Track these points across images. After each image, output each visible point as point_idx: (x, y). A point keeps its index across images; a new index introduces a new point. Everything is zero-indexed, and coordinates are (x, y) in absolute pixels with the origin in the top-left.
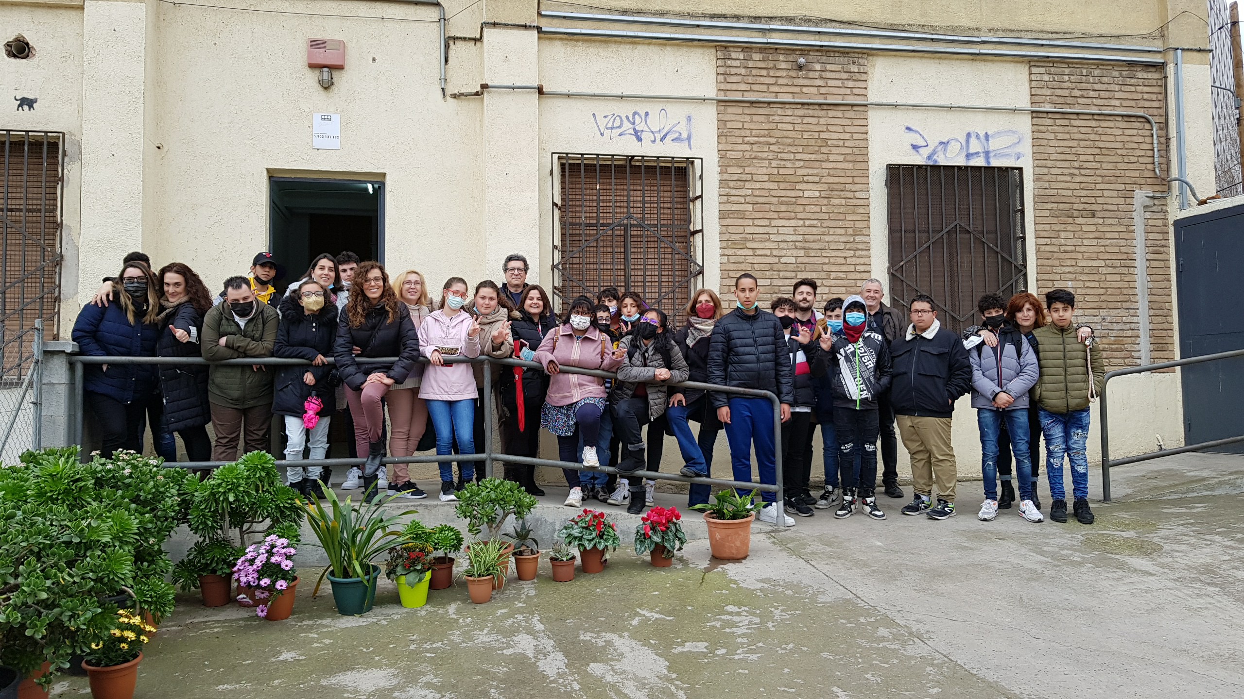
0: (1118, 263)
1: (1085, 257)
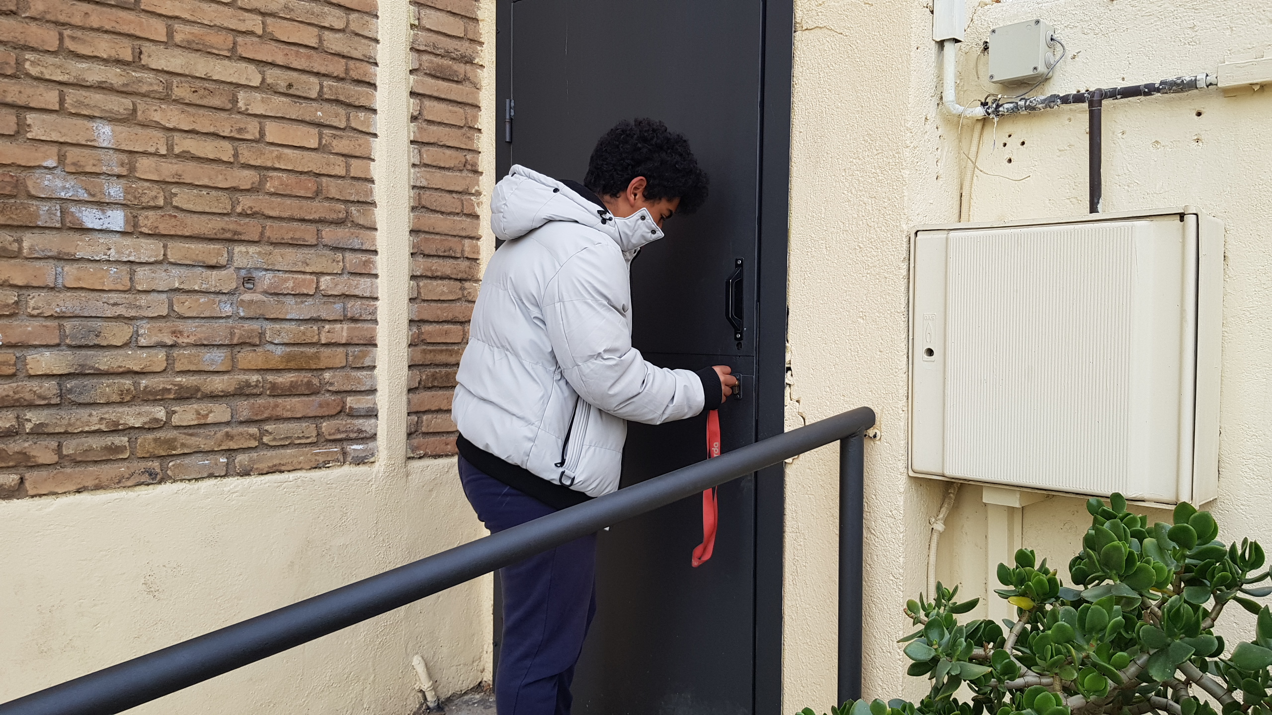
0: (312, 87)
1: (178, 38)
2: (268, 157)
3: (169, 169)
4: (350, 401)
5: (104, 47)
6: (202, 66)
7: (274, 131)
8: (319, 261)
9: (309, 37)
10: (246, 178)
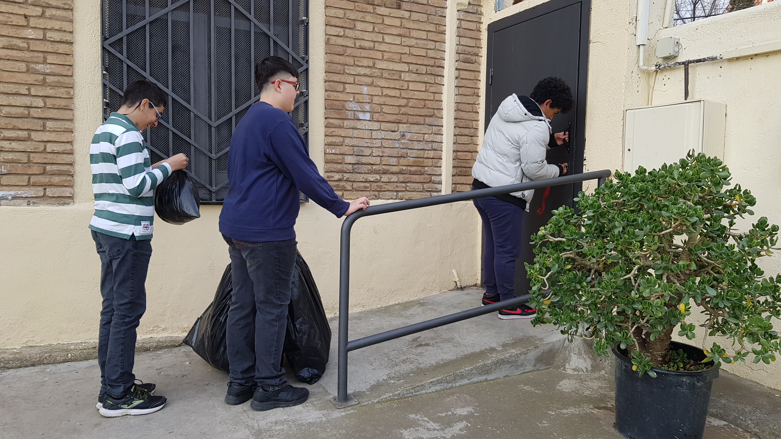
0: (423, 69)
1: (385, 57)
2: (410, 95)
3: (382, 100)
4: (433, 178)
5: (365, 62)
6: (392, 66)
7: (412, 86)
8: (425, 129)
9: (423, 52)
10: (403, 102)
